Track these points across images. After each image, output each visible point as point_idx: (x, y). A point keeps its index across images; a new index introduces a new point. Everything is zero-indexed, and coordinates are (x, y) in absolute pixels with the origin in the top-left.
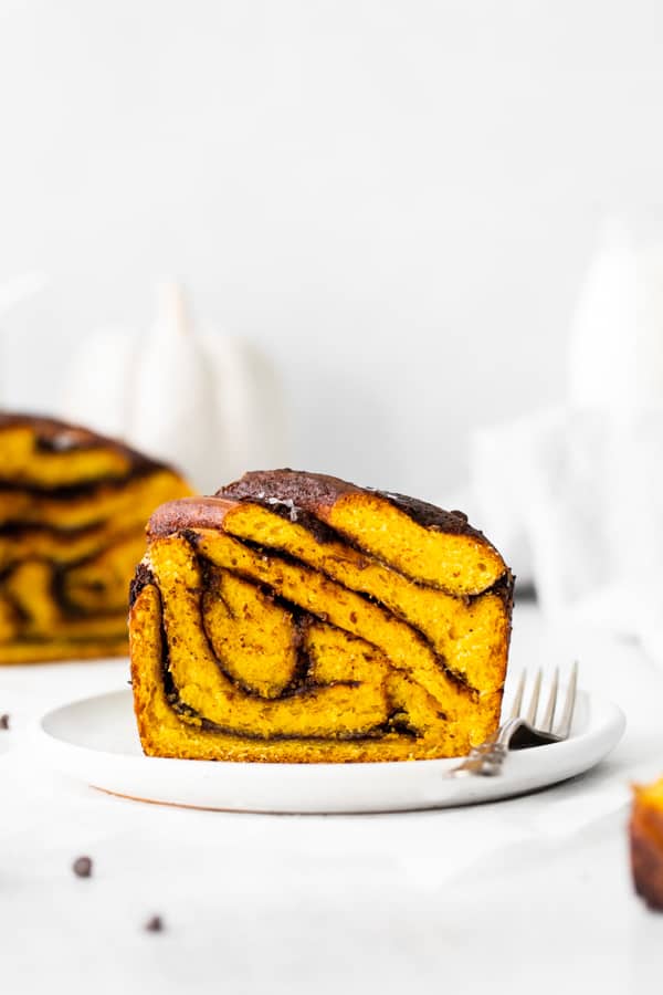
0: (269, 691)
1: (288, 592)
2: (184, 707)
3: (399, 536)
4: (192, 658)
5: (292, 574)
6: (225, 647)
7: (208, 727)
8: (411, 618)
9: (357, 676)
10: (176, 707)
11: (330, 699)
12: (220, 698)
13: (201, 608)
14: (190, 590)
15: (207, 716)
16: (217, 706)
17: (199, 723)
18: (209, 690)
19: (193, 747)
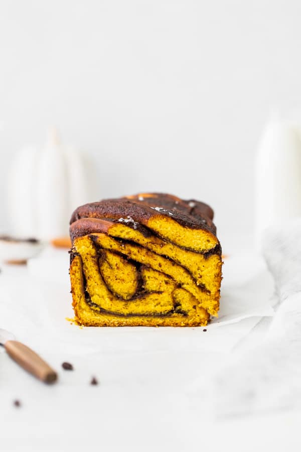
0: (127, 297)
1: (134, 257)
2: (93, 304)
3: (175, 231)
4: (96, 284)
5: (134, 250)
6: (109, 280)
7: (103, 312)
8: (183, 263)
9: (162, 289)
10: (89, 303)
11: (151, 299)
12: (107, 300)
13: (99, 264)
14: (93, 257)
15: (102, 307)
16: (106, 303)
17: (99, 310)
18: (103, 297)
19: (97, 319)
